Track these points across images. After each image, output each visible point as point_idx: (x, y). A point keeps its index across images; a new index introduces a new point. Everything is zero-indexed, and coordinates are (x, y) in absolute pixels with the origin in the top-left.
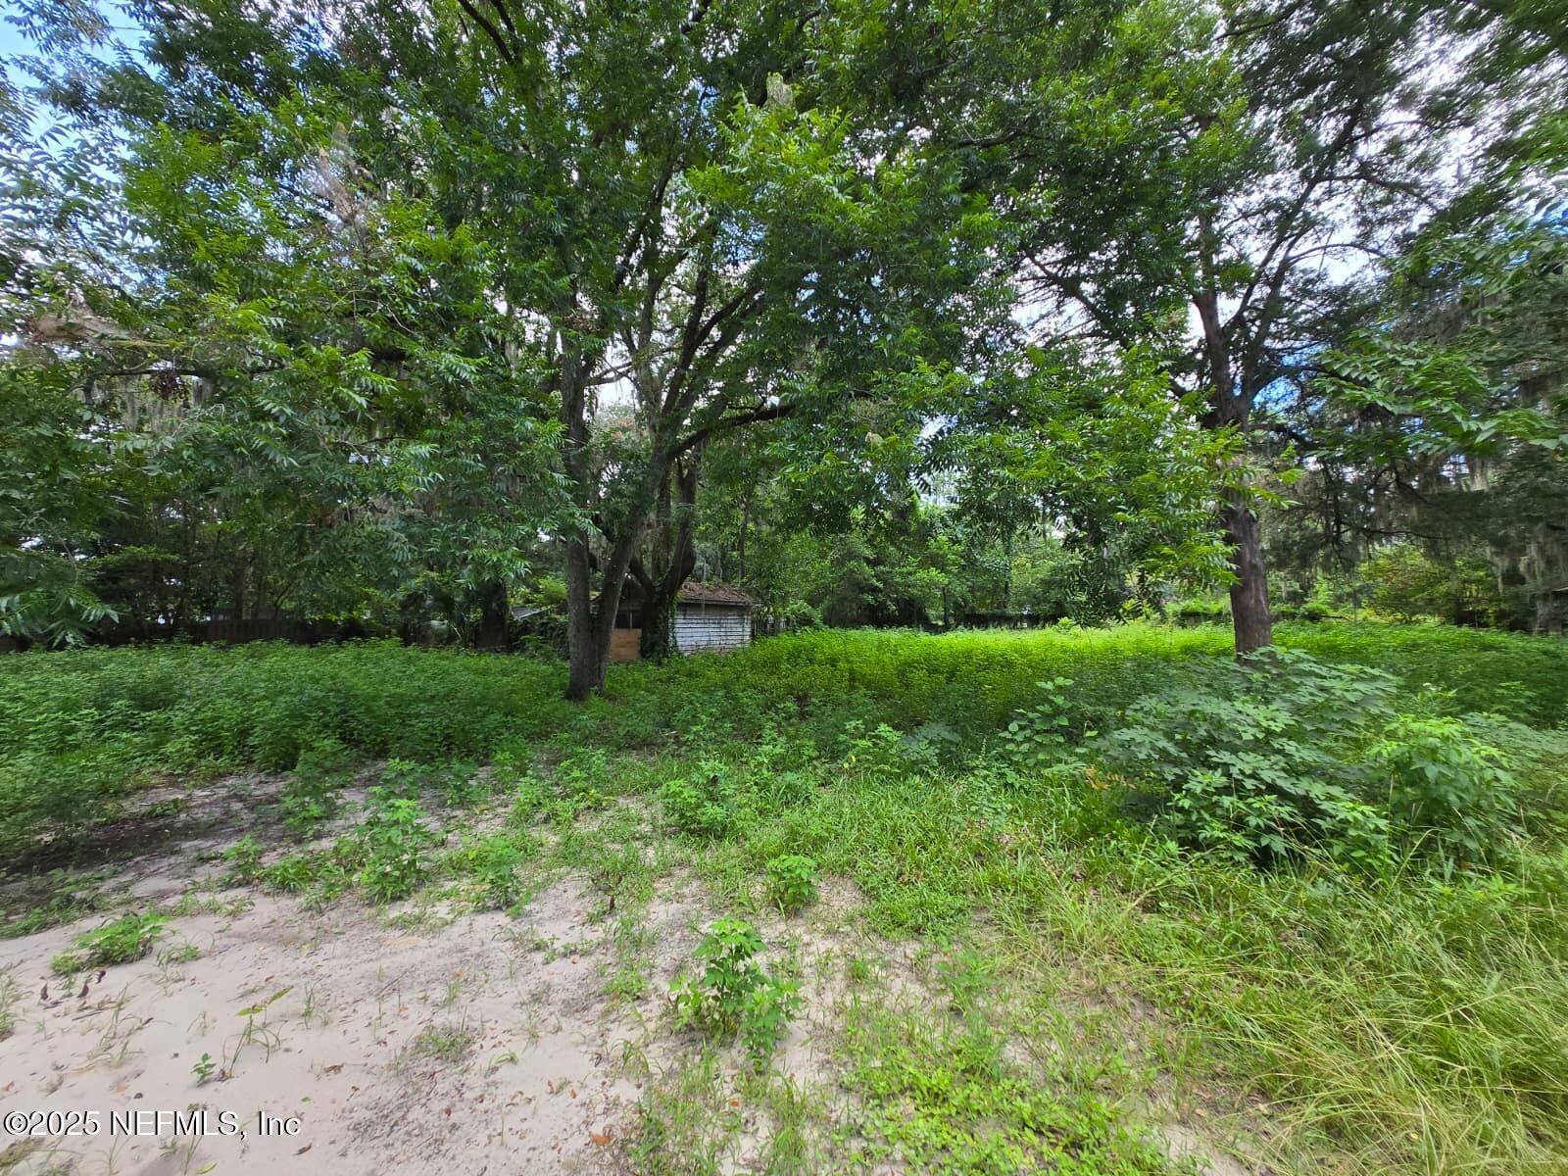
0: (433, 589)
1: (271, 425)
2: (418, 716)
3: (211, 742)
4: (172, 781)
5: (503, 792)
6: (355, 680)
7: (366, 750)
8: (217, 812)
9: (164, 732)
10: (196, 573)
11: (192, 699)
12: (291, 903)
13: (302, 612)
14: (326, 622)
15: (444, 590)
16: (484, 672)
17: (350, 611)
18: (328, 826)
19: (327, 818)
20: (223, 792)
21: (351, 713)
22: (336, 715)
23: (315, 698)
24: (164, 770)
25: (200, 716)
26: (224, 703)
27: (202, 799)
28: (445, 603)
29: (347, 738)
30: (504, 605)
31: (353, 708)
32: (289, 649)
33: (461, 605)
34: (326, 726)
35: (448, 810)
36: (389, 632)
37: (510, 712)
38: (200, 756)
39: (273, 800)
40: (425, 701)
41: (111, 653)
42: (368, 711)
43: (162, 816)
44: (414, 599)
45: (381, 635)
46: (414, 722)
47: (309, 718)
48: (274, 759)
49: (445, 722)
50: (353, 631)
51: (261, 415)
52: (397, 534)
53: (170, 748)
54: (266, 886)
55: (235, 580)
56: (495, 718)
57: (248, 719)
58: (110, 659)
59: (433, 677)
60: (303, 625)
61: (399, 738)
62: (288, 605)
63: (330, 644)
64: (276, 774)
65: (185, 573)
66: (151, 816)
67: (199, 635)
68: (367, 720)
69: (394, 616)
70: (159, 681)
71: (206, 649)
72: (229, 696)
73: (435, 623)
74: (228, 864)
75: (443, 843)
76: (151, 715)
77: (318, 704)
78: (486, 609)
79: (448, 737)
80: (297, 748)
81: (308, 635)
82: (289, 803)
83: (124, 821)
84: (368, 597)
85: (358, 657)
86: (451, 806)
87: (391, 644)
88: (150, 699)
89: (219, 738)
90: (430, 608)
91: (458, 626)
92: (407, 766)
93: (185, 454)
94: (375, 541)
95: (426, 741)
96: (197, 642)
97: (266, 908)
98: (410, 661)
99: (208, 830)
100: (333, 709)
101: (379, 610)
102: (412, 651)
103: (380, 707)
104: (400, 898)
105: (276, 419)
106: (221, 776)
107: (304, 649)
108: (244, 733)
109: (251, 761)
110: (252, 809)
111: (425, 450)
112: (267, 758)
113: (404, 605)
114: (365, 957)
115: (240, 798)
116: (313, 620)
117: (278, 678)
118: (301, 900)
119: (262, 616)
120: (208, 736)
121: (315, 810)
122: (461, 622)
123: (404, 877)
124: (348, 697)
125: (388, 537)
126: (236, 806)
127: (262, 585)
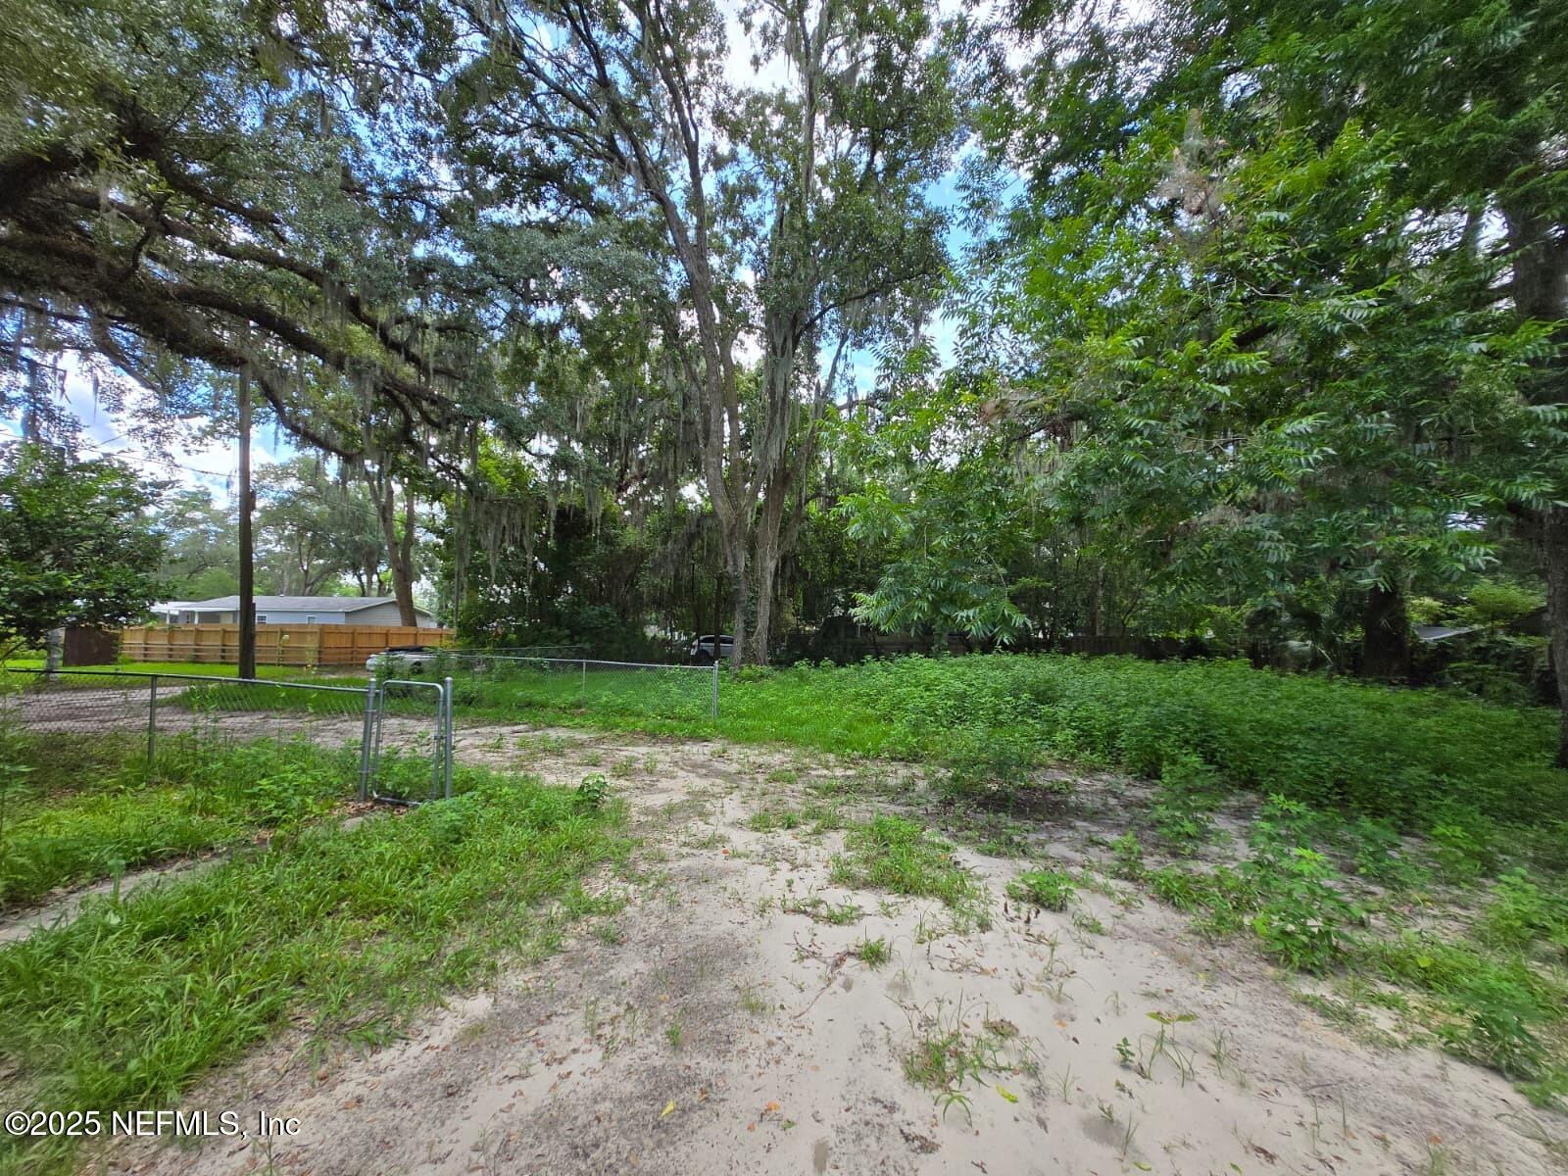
0: (1290, 604)
1: (1138, 439)
2: (1293, 749)
3: (1086, 739)
4: (1062, 765)
5: (1456, 884)
6: (1213, 698)
7: (1231, 777)
8: (1098, 804)
9: (1054, 723)
10: (1063, 598)
11: (1071, 699)
12: (1177, 917)
13: (1145, 628)
14: (1169, 641)
15: (1304, 605)
16: (1382, 708)
17: (1192, 629)
18: (1202, 849)
19: (1201, 840)
20: (1099, 786)
21: (1212, 732)
22: (1196, 732)
23: (1174, 712)
24: (1056, 754)
25: (1077, 714)
26: (1096, 707)
27: (1086, 788)
28: (1308, 621)
29: (1209, 758)
30: (1401, 622)
31: (1215, 728)
32: (1139, 664)
33: (1331, 622)
34: (1187, 742)
35: (1360, 881)
36: (1236, 653)
37: (1444, 767)
38: (1080, 748)
39: (1143, 804)
40: (1302, 733)
41: (1015, 658)
42: (1230, 733)
43: (1058, 792)
44: (1265, 616)
45: (1227, 655)
46: (1289, 756)
47: (1169, 731)
48: (1140, 765)
49: (1335, 764)
50: (1194, 650)
51: (1127, 433)
52: (1268, 533)
53: (1059, 737)
54: (1150, 889)
55: (1089, 602)
56: (1415, 773)
57: (1114, 723)
58: (1015, 662)
59: (1306, 705)
60: (1147, 642)
61: (1272, 771)
62: (1133, 624)
63: (1176, 659)
64: (1141, 780)
65: (1055, 598)
66: (1050, 790)
67: (1067, 648)
68: (1229, 744)
69: (1241, 635)
70: (1047, 682)
71: (1074, 658)
72: (1098, 700)
73: (1294, 644)
74: (1116, 854)
75: (1362, 924)
76: (1045, 709)
77: (1176, 718)
78: (1369, 628)
79: (1339, 784)
80: (1160, 759)
81: (1154, 651)
82: (1162, 812)
83: (1035, 789)
84: (1210, 614)
85: (1208, 675)
86: (1365, 876)
87: (1239, 666)
88: (1044, 695)
89: (1091, 736)
90: (1288, 626)
91: (1327, 648)
92: (1296, 807)
93: (1072, 483)
94: (1240, 543)
95: (1307, 782)
96: (1067, 653)
97: (1152, 914)
98: (1268, 684)
99: (1094, 816)
100: (1193, 727)
101: (1221, 628)
102: (1266, 673)
103: (1243, 732)
104: (1311, 972)
105: (1141, 434)
106: (1097, 770)
107: (1152, 664)
108: (1112, 736)
109: (1118, 763)
110: (1126, 807)
111: (1306, 424)
112: (1132, 762)
113: (1252, 623)
114: (1277, 1027)
115: (1115, 795)
116: (1157, 638)
117: (1137, 689)
118: (1188, 919)
119: (1111, 634)
120: (1085, 733)
121: (1190, 828)
122: (1330, 644)
123: (1314, 948)
124: (1207, 717)
125: (1259, 538)
126: (1112, 801)
127: (1111, 605)
